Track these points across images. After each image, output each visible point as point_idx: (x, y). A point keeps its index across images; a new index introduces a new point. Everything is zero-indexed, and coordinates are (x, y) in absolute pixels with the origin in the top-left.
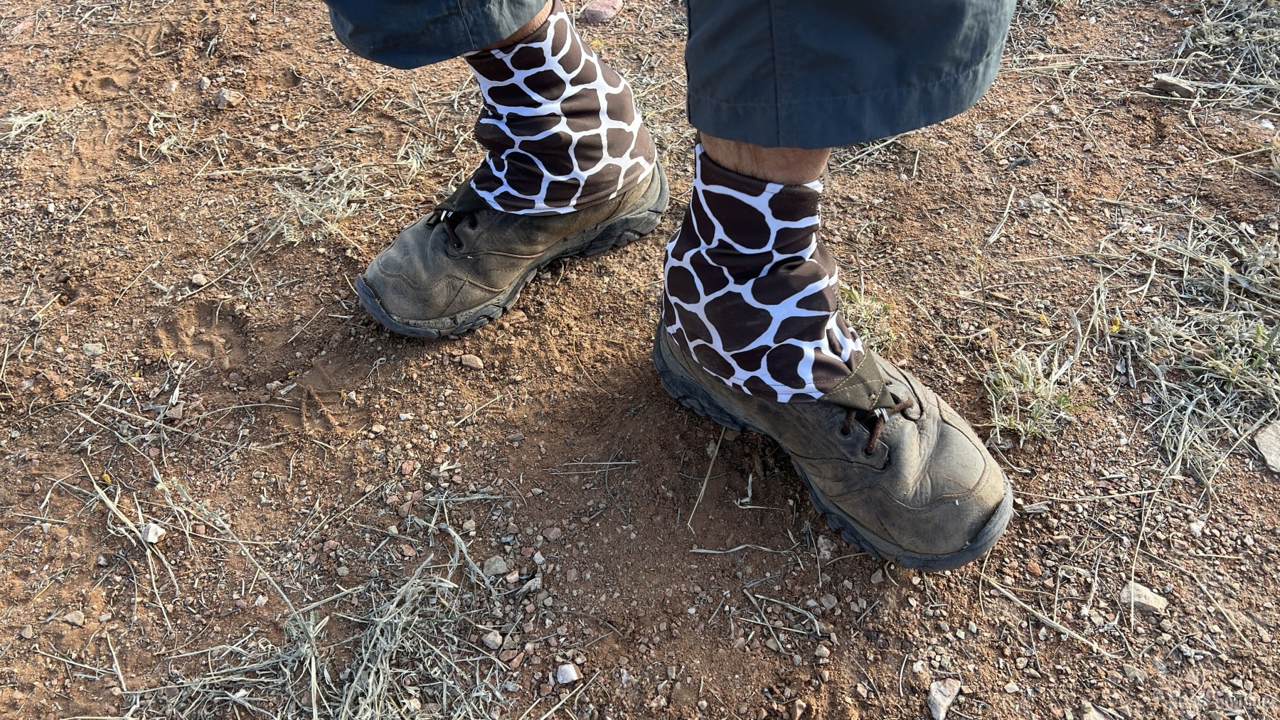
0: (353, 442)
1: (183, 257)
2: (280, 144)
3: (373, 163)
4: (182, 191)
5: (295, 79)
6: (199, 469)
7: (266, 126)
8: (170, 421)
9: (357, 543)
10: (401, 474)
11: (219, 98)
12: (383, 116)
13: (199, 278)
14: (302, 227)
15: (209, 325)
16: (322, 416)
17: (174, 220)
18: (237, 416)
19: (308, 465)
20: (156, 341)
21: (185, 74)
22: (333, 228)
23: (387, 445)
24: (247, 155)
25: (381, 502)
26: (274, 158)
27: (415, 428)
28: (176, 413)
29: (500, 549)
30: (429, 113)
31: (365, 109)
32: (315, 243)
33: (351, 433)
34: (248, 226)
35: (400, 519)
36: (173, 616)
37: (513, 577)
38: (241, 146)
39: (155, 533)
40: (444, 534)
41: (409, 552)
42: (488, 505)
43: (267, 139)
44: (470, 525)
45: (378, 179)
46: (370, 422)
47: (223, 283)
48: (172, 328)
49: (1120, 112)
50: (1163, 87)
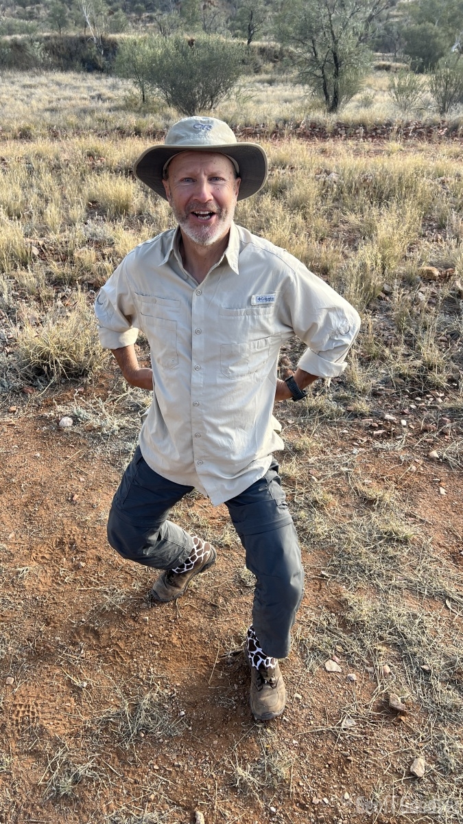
0: (129, 663)
1: (77, 613)
2: (98, 580)
3: (126, 588)
4: (72, 593)
5: (99, 559)
6: (91, 670)
7: (94, 574)
8: (83, 658)
9: (133, 687)
10: (142, 671)
11: (79, 565)
12: (126, 572)
13: (83, 620)
14: (110, 606)
15: (88, 633)
16: (121, 657)
17: (73, 602)
18: (98, 657)
19: (119, 669)
20: (74, 637)
21: (67, 556)
22: (118, 607)
23: (137, 664)
24: (89, 583)
25: (138, 677)
26: (97, 584)
27: (144, 660)
28: (84, 656)
29: (166, 688)
30: (139, 572)
31: (121, 570)
32: (114, 611)
33: (129, 661)
34: (94, 605)
35: (143, 682)
36: (92, 704)
37: (170, 694)
38: (87, 580)
39: (85, 684)
40: (153, 684)
41: (146, 689)
42: (163, 678)
43: (94, 578)
44: (159, 682)
45: (127, 592)
46: (133, 659)
47: (90, 622)
48: (78, 634)
49: (312, 582)
50: (323, 576)
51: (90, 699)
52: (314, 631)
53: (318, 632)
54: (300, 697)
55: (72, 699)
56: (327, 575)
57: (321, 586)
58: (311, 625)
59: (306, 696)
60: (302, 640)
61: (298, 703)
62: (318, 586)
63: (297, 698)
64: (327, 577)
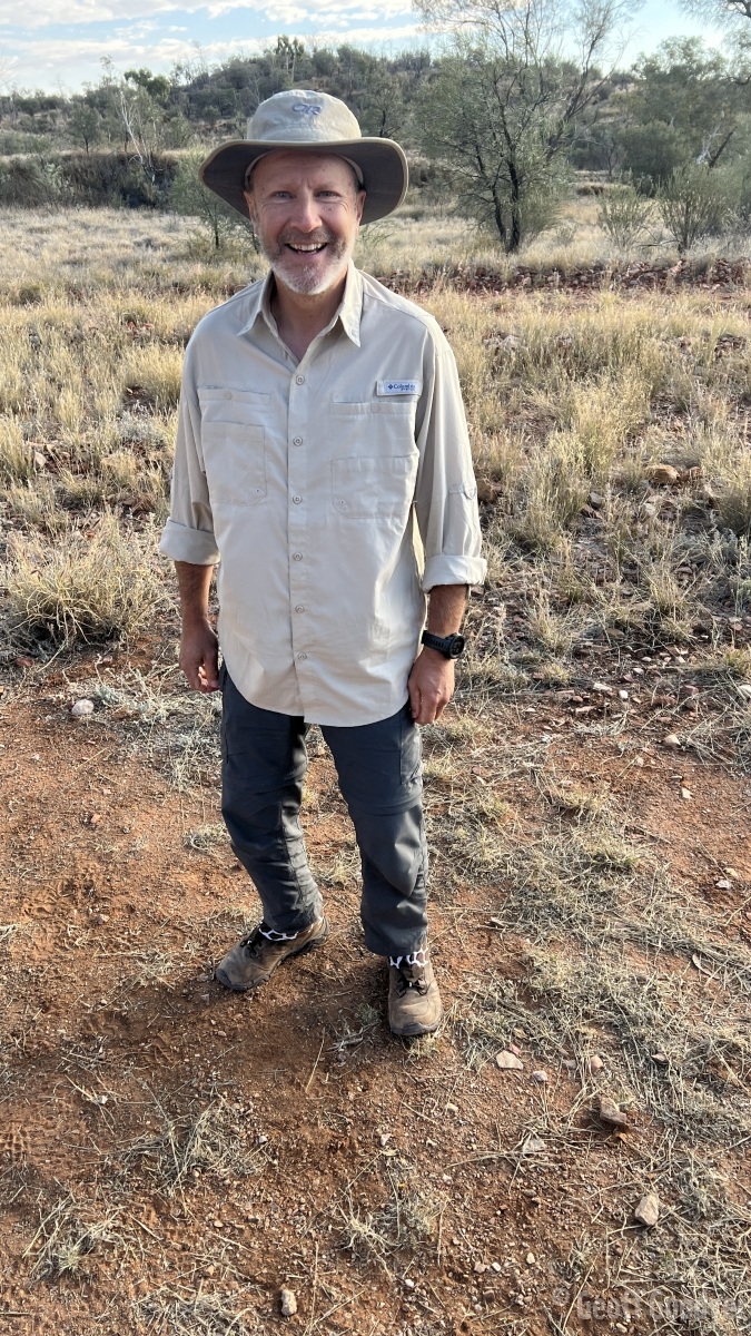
0: (177, 1065)
1: (93, 992)
2: (129, 941)
3: (173, 952)
4: (87, 962)
5: (132, 910)
6: (115, 1078)
7: (123, 933)
8: (101, 1060)
9: (183, 1101)
10: (197, 1076)
11: (98, 919)
12: (175, 928)
13: (104, 1001)
14: (147, 979)
15: (110, 1021)
16: (163, 1056)
17: (87, 976)
18: (127, 1057)
19: (160, 1074)
20: (89, 1028)
21: (79, 906)
22: (161, 980)
23: (191, 1067)
24: (115, 946)
25: (191, 1086)
26: (128, 948)
27: (201, 1059)
28: (103, 1056)
29: (237, 1101)
30: (196, 927)
31: (167, 925)
32: (154, 986)
33: (176, 1063)
34: (121, 979)
35: (199, 1093)
36: (114, 1130)
37: (242, 1110)
38: (112, 942)
39: (104, 1099)
40: (216, 1097)
41: (203, 1103)
42: (231, 1086)
43: (123, 939)
44: (225, 1093)
45: (176, 958)
46: (183, 1058)
47: (115, 1004)
48: (95, 1022)
49: (476, 934)
50: (493, 924)
51: (111, 1123)
52: (478, 1008)
53: (486, 1010)
54: (455, 1108)
55: (83, 1124)
56: (500, 923)
57: (490, 940)
58: (474, 999)
59: (464, 1106)
60: (460, 1021)
61: (451, 1118)
62: (485, 941)
63: (450, 1111)
64: (500, 926)
